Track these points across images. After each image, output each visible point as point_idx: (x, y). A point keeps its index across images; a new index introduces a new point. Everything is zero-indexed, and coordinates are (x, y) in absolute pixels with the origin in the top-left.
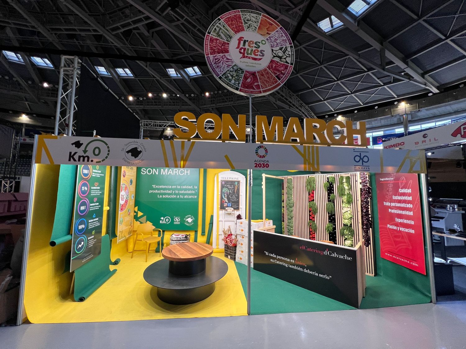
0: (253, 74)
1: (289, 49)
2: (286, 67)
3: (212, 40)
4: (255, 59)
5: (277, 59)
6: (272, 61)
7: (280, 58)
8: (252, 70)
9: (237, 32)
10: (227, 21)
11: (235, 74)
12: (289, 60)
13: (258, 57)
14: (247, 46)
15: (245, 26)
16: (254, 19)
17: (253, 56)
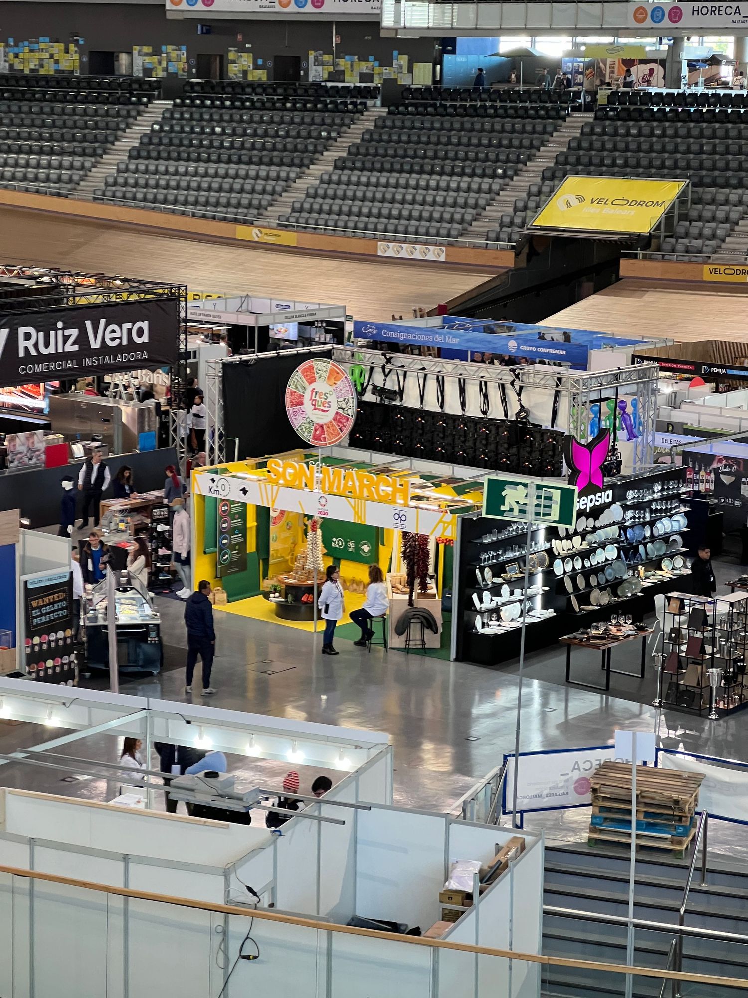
0: (322, 426)
1: (350, 400)
2: (348, 419)
3: (292, 393)
4: (323, 411)
5: (340, 411)
6: (337, 413)
7: (343, 409)
8: (321, 422)
9: (310, 383)
10: (303, 373)
11: (307, 426)
12: (350, 412)
13: (326, 409)
14: (317, 398)
15: (317, 376)
16: (324, 369)
17: (322, 408)
